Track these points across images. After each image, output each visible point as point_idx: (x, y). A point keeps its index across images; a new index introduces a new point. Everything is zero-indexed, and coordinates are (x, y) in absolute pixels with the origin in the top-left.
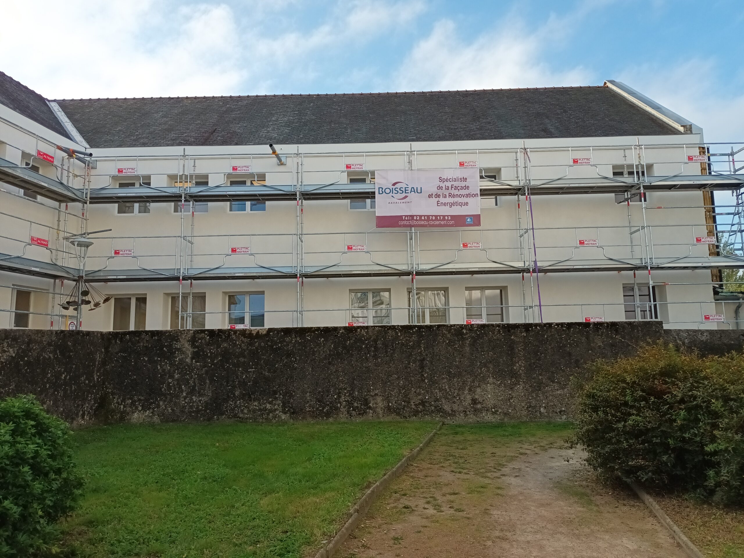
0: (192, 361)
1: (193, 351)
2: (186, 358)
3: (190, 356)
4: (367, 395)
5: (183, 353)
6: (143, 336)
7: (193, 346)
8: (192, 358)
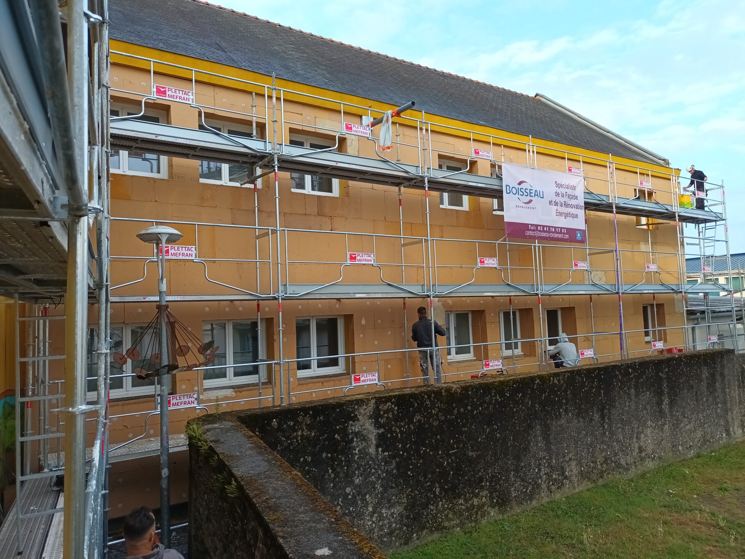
0: (377, 451)
1: (378, 433)
2: (369, 446)
3: (374, 442)
4: (562, 462)
5: (364, 439)
6: (300, 419)
7: (378, 425)
8: (377, 446)
